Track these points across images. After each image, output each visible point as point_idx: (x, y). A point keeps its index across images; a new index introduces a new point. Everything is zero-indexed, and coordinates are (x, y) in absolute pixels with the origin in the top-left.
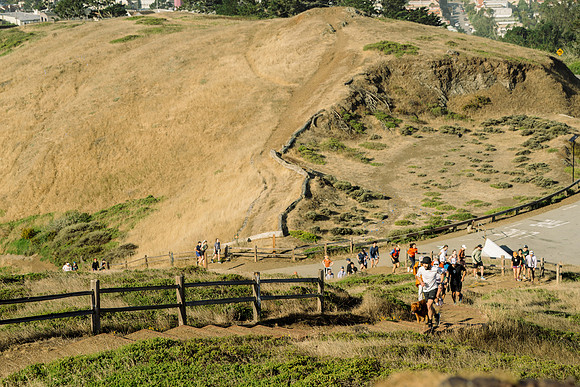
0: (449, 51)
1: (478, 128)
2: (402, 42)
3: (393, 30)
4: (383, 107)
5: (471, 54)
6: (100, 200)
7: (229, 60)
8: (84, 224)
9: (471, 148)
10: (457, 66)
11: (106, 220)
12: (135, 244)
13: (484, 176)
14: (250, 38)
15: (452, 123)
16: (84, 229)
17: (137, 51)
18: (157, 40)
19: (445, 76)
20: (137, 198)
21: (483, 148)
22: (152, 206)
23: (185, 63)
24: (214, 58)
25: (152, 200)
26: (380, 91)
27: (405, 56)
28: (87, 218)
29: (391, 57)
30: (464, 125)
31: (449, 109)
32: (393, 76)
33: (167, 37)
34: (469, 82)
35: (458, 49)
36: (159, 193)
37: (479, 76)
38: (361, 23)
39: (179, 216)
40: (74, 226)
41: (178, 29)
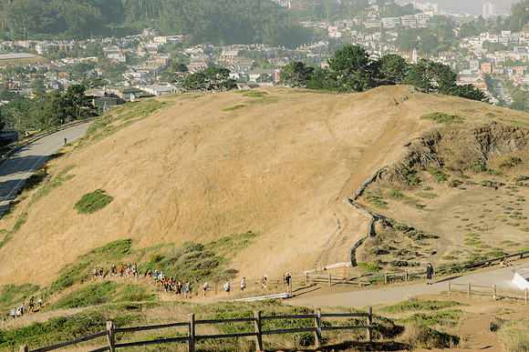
0: (488, 121)
1: (511, 183)
2: (451, 113)
3: (444, 103)
4: (434, 165)
5: (506, 124)
6: (211, 234)
7: (314, 125)
8: (198, 252)
9: (505, 198)
10: (495, 133)
11: (215, 250)
12: (237, 269)
13: (516, 221)
14: (331, 109)
15: (490, 178)
16: (198, 256)
17: (243, 117)
18: (258, 109)
19: (485, 141)
20: (239, 232)
21: (514, 199)
22: (250, 239)
23: (279, 127)
24: (302, 123)
25: (251, 234)
26: (432, 152)
27: (453, 125)
28: (201, 248)
29: (442, 125)
30: (499, 180)
31: (488, 167)
32: (443, 140)
33: (266, 107)
34: (504, 145)
35: (495, 120)
36: (256, 229)
37: (513, 141)
38: (419, 98)
39: (271, 248)
40: (190, 254)
41: (275, 100)
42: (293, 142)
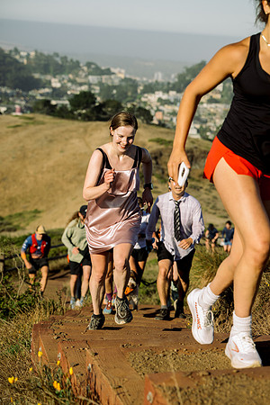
4: (159, 172)
5: (203, 149)
10: (196, 154)
11: (10, 221)
13: (213, 211)
14: (86, 131)
18: (32, 128)
20: (29, 210)
21: (210, 197)
22: (38, 215)
25: (37, 212)
26: (157, 163)
28: (2, 219)
29: (162, 147)
32: (163, 157)
36: (40, 208)
42: (62, 151)
